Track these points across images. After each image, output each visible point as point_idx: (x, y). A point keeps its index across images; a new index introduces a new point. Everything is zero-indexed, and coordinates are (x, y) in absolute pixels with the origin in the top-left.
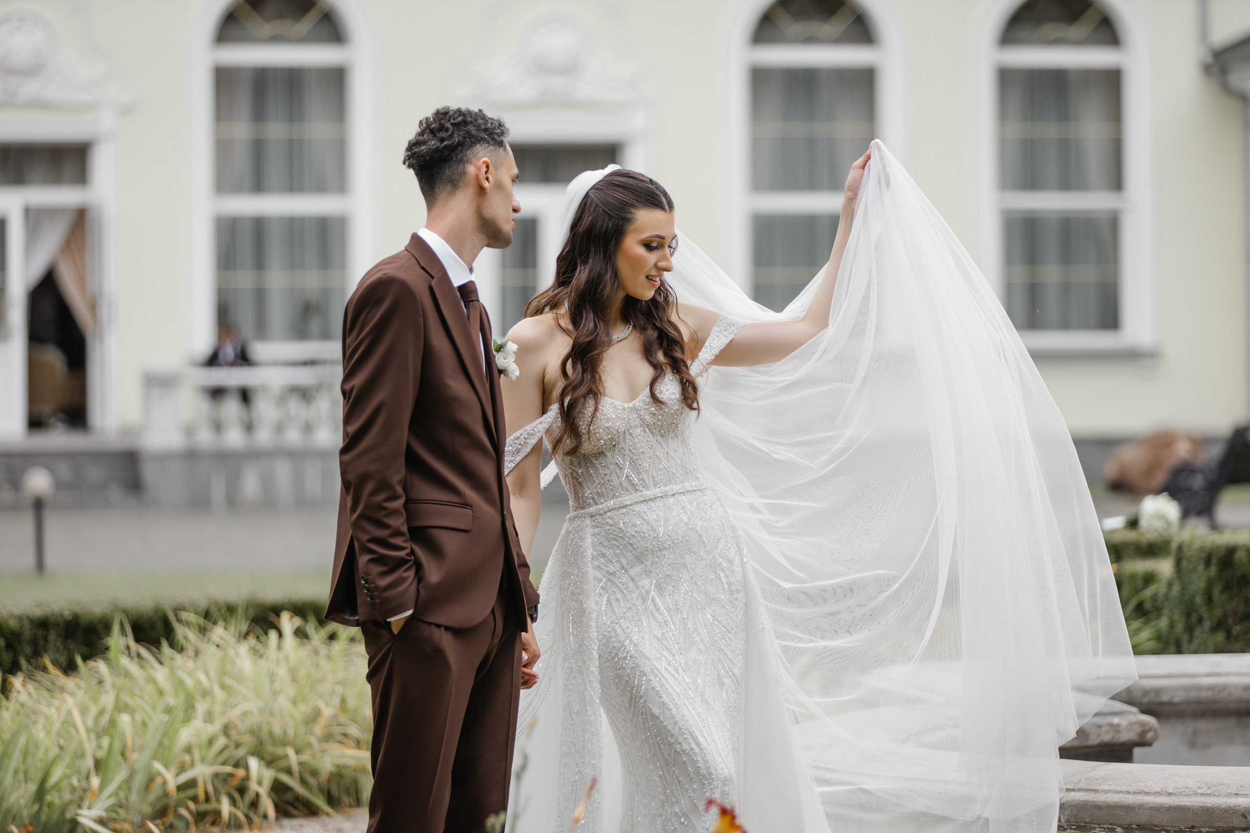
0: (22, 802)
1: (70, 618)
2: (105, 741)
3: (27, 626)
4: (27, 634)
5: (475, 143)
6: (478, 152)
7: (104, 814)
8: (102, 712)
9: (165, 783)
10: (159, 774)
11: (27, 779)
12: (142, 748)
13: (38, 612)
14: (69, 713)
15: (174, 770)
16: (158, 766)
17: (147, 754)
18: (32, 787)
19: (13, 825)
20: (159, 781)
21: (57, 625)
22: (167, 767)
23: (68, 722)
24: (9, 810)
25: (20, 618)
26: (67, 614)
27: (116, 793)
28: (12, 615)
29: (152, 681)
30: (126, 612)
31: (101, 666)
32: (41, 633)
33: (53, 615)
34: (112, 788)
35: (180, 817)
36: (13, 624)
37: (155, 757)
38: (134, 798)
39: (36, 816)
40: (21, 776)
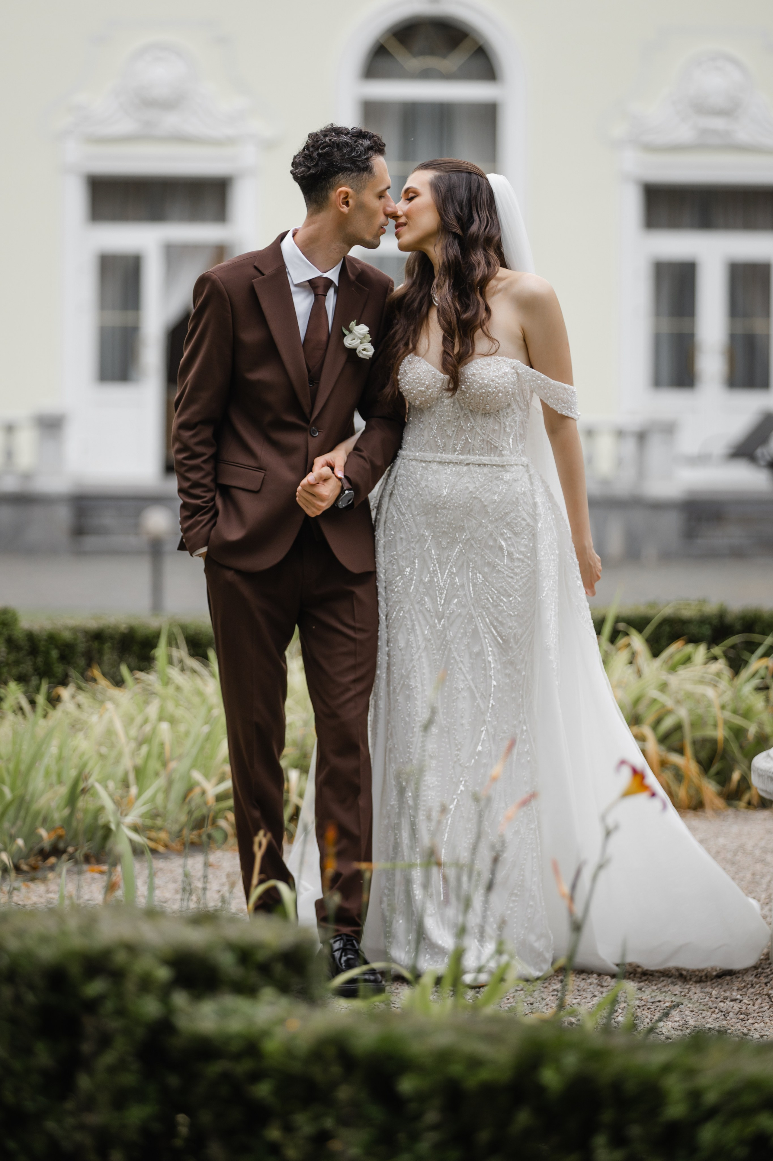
0: (53, 804)
1: (126, 631)
2: (144, 749)
3: (81, 638)
4: (82, 647)
5: (338, 173)
6: (340, 180)
7: (139, 821)
8: (146, 721)
9: (204, 793)
10: (198, 784)
11: (60, 782)
12: (180, 758)
13: (93, 624)
14: (111, 722)
15: (214, 780)
16: (197, 776)
17: (187, 762)
18: (63, 790)
19: (44, 827)
20: (197, 791)
21: (111, 637)
22: (207, 776)
23: (110, 732)
24: (38, 813)
25: (74, 630)
26: (123, 627)
27: (153, 799)
28: (66, 628)
29: (200, 693)
30: (184, 628)
31: (150, 678)
32: (96, 645)
33: (109, 627)
34: (148, 794)
35: (218, 828)
36: (67, 635)
37: (193, 766)
38: (172, 806)
39: (68, 821)
40: (54, 778)
